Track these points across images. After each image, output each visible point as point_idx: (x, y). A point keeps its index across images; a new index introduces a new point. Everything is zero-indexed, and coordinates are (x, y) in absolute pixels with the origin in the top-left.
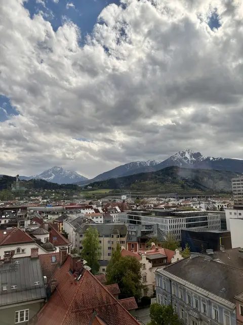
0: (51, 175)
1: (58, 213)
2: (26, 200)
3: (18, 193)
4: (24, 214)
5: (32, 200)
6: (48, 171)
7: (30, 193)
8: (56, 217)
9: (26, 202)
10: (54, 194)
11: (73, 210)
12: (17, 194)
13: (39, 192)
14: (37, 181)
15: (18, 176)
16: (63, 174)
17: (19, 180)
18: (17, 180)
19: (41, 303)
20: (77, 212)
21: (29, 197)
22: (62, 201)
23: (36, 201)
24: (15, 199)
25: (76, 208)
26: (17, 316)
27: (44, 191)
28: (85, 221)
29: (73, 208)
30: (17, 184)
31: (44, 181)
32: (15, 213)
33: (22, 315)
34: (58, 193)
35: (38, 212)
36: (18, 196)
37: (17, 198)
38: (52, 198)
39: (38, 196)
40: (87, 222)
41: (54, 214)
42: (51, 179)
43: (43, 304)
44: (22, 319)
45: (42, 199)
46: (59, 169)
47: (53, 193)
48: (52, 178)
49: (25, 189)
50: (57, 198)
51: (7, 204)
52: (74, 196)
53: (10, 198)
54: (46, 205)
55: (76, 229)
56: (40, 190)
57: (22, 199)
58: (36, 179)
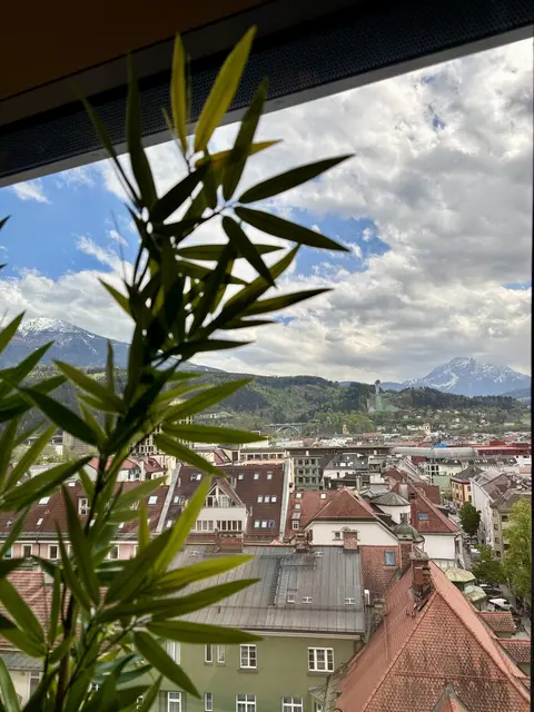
0: (449, 378)
1: (459, 463)
2: (399, 431)
3: (380, 417)
4: (381, 462)
5: (410, 433)
6: (441, 369)
7: (406, 417)
8: (456, 470)
9: (396, 437)
10: (458, 420)
11: (496, 457)
12: (379, 420)
13: (424, 415)
14: (419, 393)
15: (378, 382)
16: (476, 372)
17: (381, 391)
18: (377, 390)
19: (356, 642)
20: (505, 462)
21: (405, 426)
22: (475, 435)
23: (415, 436)
24: (376, 431)
25: (504, 452)
26: (312, 657)
27: (436, 413)
28: (514, 484)
29: (496, 452)
30: (378, 399)
31: (434, 391)
32: (364, 458)
33: (321, 657)
34: (468, 417)
35: (409, 458)
36: (381, 424)
37: (379, 428)
38: (454, 429)
39: (421, 424)
40: (519, 487)
41: (451, 463)
42: (449, 386)
43: (359, 645)
44: (321, 666)
45: (433, 431)
46: (466, 363)
47: (454, 417)
48: (453, 382)
49: (393, 409)
50: (467, 427)
51: (358, 440)
52: (507, 424)
53: (366, 429)
54: (436, 442)
55: (493, 501)
56: (426, 410)
57: (390, 431)
58: (417, 388)
